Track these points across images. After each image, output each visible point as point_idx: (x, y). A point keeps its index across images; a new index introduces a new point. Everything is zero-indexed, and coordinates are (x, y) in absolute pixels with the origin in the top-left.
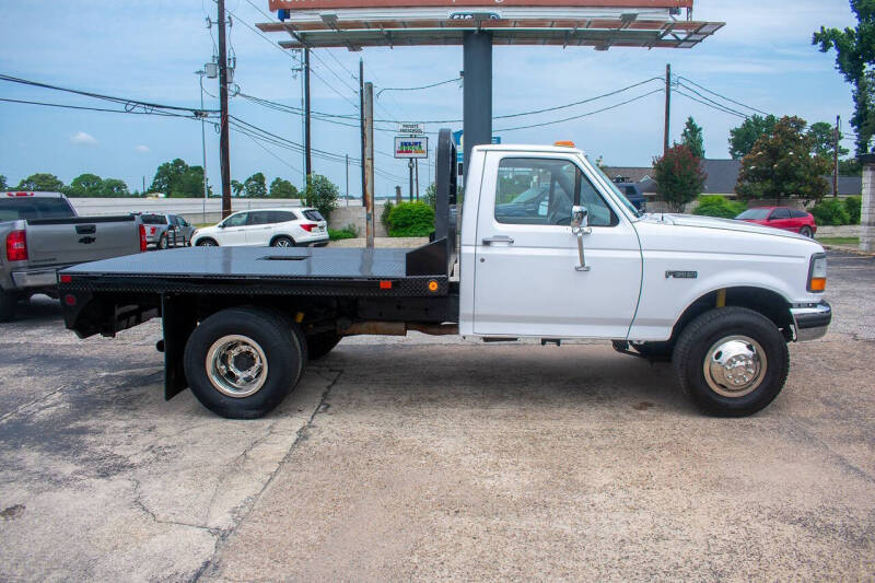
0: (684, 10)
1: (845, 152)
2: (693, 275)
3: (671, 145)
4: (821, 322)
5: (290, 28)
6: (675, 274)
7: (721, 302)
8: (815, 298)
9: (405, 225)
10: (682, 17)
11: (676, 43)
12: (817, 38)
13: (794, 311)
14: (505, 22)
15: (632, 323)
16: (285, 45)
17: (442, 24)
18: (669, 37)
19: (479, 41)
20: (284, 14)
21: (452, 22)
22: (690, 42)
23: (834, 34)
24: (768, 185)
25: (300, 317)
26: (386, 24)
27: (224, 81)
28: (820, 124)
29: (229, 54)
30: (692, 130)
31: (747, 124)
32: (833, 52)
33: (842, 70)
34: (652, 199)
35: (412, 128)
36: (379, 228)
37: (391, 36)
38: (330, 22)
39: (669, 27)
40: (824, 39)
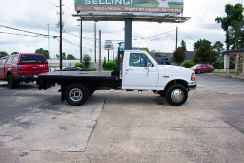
0: (181, 14)
1: (224, 49)
2: (168, 77)
3: (177, 47)
4: (195, 86)
5: (80, 16)
6: (165, 77)
7: (175, 83)
8: (193, 82)
9: (109, 67)
10: (180, 15)
11: (179, 22)
12: (216, 20)
13: (189, 85)
14: (136, 16)
15: (156, 86)
16: (78, 20)
17: (119, 16)
18: (177, 20)
19: (129, 20)
20: (78, 12)
21: (122, 15)
22: (182, 22)
23: (221, 19)
24: (202, 58)
25: (87, 85)
26: (105, 16)
27: (61, 29)
28: (218, 42)
29: (62, 22)
30: (183, 43)
31: (198, 41)
32: (220, 23)
33: (223, 28)
34: (172, 61)
35: (109, 41)
36: (102, 68)
37: (106, 18)
38: (91, 14)
39: (177, 18)
40: (218, 20)
